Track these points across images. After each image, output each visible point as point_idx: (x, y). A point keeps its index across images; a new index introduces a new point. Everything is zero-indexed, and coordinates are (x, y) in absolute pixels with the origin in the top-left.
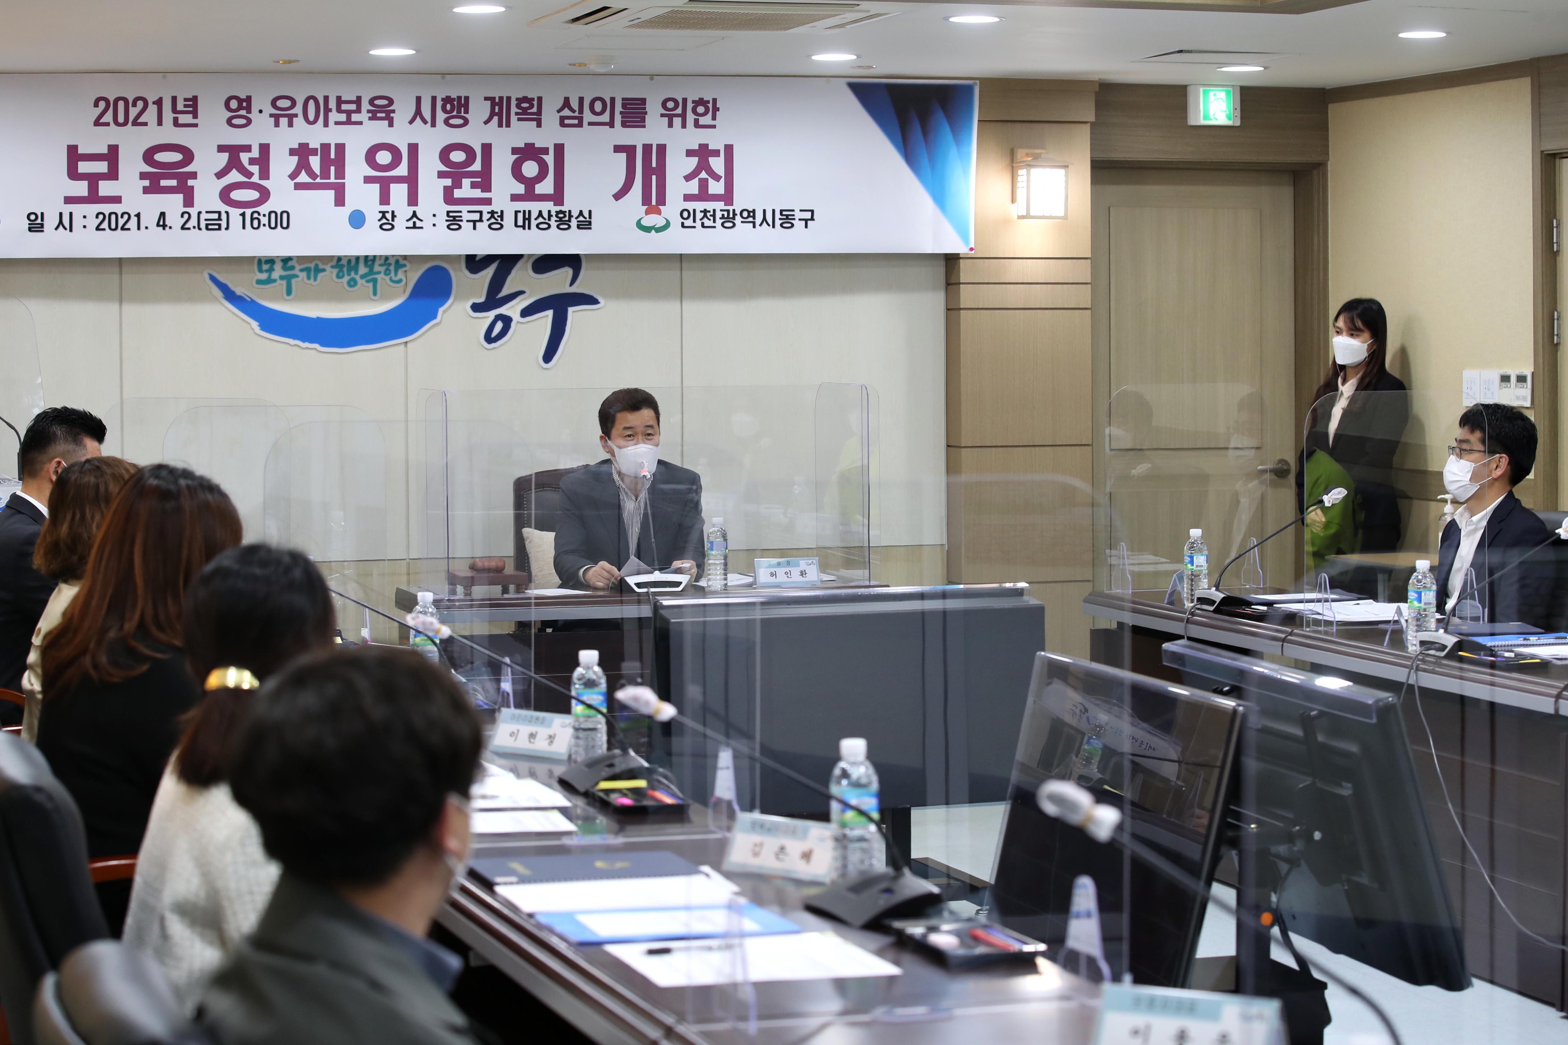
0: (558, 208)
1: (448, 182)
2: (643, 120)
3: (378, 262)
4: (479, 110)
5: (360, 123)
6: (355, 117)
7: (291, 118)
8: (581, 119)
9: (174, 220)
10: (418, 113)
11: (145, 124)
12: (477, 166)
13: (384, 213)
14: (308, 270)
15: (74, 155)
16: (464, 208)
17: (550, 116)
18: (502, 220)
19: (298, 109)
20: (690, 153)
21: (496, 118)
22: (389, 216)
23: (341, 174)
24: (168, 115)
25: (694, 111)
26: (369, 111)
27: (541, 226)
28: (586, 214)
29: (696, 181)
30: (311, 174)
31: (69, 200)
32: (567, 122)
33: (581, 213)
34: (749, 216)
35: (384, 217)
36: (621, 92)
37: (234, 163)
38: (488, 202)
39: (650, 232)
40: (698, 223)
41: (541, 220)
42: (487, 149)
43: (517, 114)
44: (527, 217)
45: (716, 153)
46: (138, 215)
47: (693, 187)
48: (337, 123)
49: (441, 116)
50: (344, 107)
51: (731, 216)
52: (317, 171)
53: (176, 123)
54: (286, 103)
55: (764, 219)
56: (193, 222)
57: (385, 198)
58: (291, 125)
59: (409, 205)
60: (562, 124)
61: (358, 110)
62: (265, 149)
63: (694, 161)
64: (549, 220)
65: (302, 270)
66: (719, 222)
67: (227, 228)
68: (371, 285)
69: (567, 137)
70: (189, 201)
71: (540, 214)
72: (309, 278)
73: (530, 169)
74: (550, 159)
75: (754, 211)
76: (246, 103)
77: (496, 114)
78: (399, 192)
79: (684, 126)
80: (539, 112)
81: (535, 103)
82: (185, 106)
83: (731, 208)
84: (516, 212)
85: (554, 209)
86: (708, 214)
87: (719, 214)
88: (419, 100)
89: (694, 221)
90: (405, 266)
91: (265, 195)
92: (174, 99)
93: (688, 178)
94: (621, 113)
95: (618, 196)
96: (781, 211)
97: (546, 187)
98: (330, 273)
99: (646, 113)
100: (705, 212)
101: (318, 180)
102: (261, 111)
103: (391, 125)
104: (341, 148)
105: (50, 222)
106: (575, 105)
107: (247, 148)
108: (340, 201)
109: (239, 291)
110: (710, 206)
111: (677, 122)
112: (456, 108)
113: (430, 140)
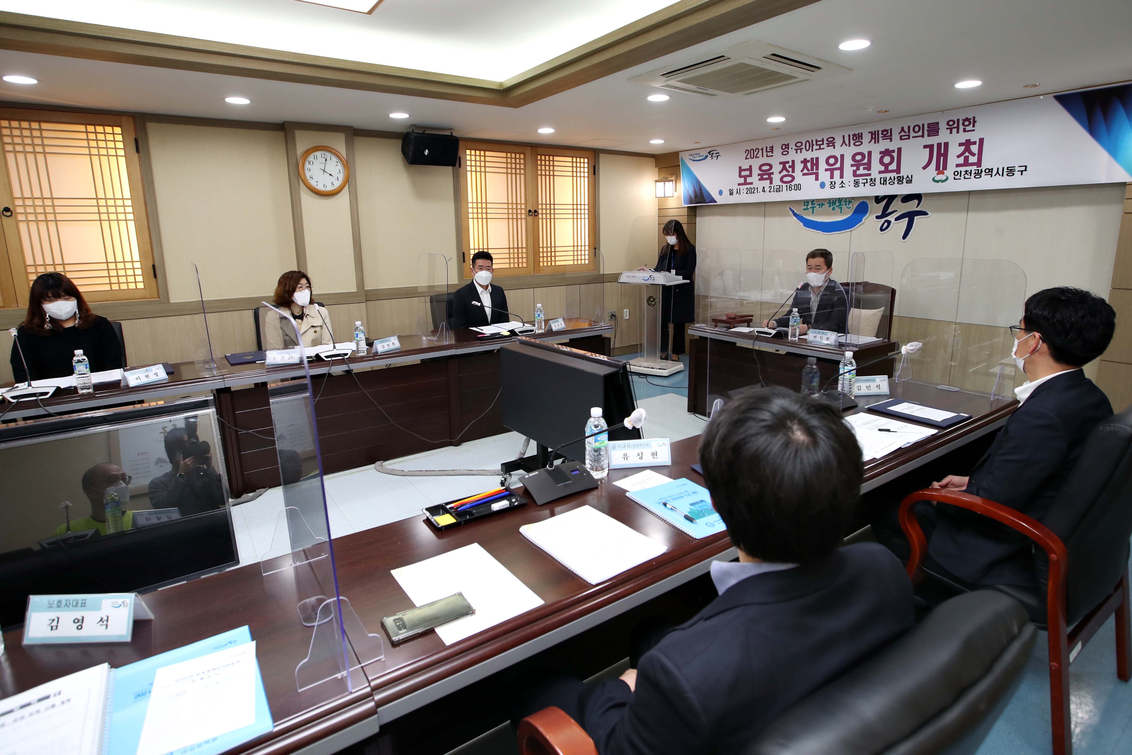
0: (898, 175)
1: (855, 168)
2: (938, 132)
3: (843, 201)
4: (866, 138)
5: (824, 149)
6: (822, 147)
7: (801, 149)
8: (909, 136)
9: (767, 189)
10: (844, 142)
11: (759, 157)
12: (866, 161)
13: (831, 182)
14: (819, 204)
15: (741, 170)
16: (860, 178)
17: (896, 136)
18: (875, 182)
19: (803, 146)
20: (960, 145)
21: (873, 140)
22: (833, 183)
23: (817, 169)
24: (765, 153)
25: (963, 124)
26: (827, 144)
27: (891, 183)
28: (910, 177)
29: (963, 157)
30: (808, 170)
31: (739, 184)
32: (903, 138)
33: (908, 177)
34: (989, 172)
35: (832, 184)
36: (926, 121)
37: (784, 168)
38: (870, 175)
39: (938, 182)
40: (962, 177)
41: (891, 181)
42: (870, 153)
43: (882, 137)
44: (885, 180)
45: (974, 143)
46: (757, 188)
47: (961, 160)
48: (816, 150)
49: (852, 142)
50: (818, 143)
51: (980, 172)
52: (810, 169)
53: (767, 156)
54: (799, 145)
55: (998, 172)
56: (772, 189)
57: (832, 177)
58: (801, 152)
59: (840, 178)
60: (901, 139)
61: (823, 144)
62: (793, 162)
63: (962, 149)
64: (894, 180)
65: (817, 205)
66: (973, 175)
67: (782, 191)
68: (840, 209)
69: (903, 144)
70: (771, 183)
71: (890, 178)
72: (819, 207)
73: (887, 160)
74: (895, 155)
75: (992, 169)
76: (787, 146)
77: (873, 139)
78: (837, 173)
79: (958, 132)
80: (891, 135)
81: (889, 131)
82: (770, 149)
83: (980, 169)
84: (881, 178)
85: (896, 175)
86: (968, 172)
87: (973, 172)
88: (844, 136)
89: (960, 176)
90: (852, 202)
91: (793, 178)
92: (767, 147)
93: (958, 156)
94: (927, 130)
96: (1008, 168)
97: (893, 167)
98: (827, 205)
99: (939, 129)
100: (966, 171)
101: (810, 172)
102: (792, 148)
103: (834, 148)
104: (817, 159)
105: (735, 192)
106: (906, 130)
107: (788, 162)
108: (817, 179)
110: (969, 168)
111: (955, 131)
112: (858, 138)
113: (849, 152)
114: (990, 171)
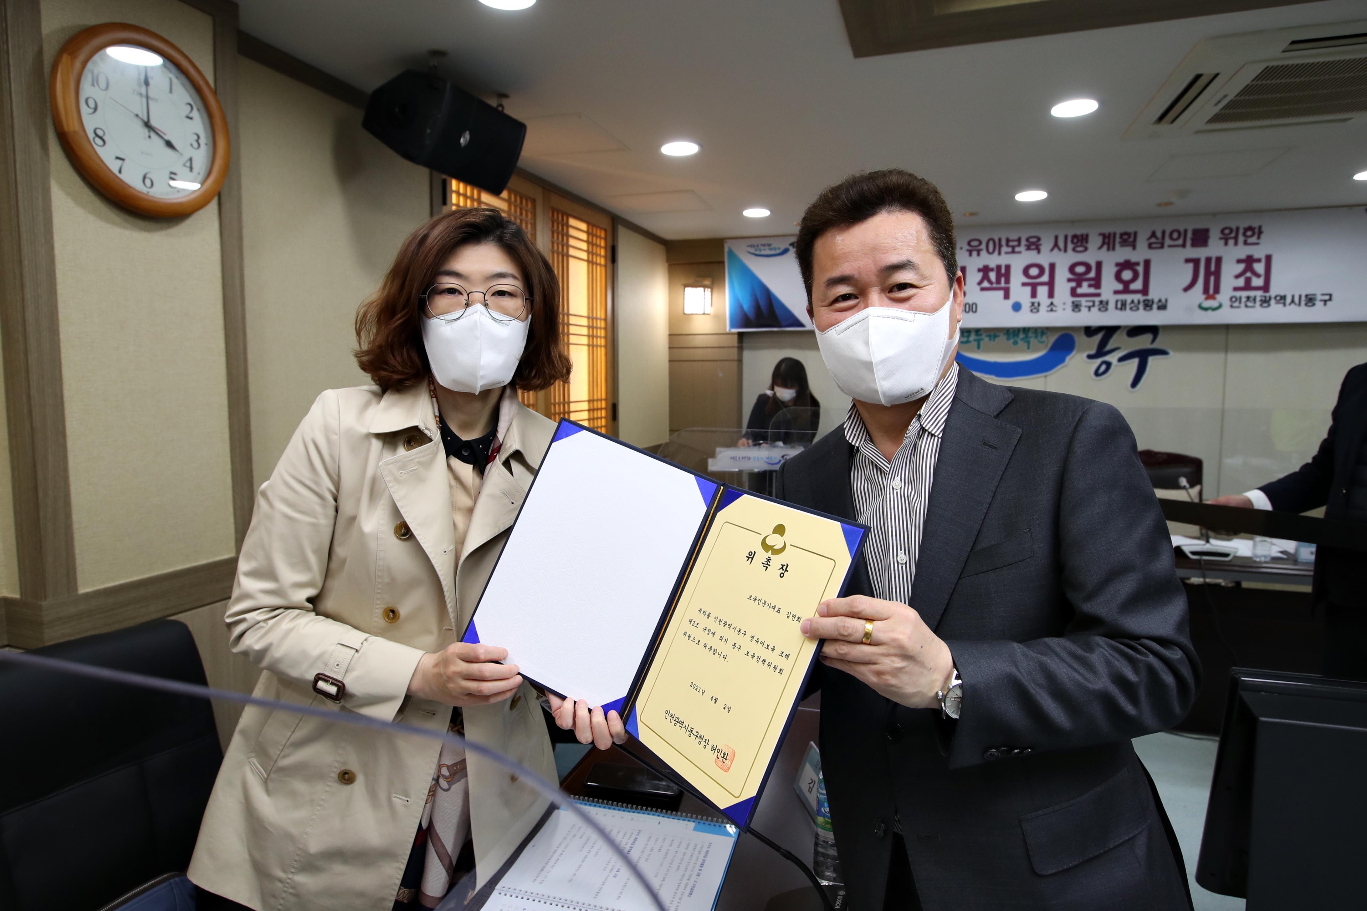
1: (1073, 284)
2: (1207, 242)
3: (1031, 331)
4: (1095, 241)
5: (1020, 252)
6: (1017, 249)
7: (979, 251)
8: (1163, 244)
10: (1056, 245)
12: (1092, 274)
13: (1033, 304)
14: (989, 336)
16: (1083, 299)
17: (1142, 243)
18: (1107, 305)
19: (983, 246)
20: (1239, 261)
21: (1106, 246)
22: (1036, 305)
23: (1007, 281)
25: (1244, 234)
26: (1026, 245)
27: (1133, 309)
28: (1163, 301)
29: (1242, 279)
30: (990, 282)
32: (1153, 246)
33: (1160, 300)
36: (1191, 226)
38: (1098, 295)
40: (1243, 305)
41: (1132, 305)
42: (1099, 265)
43: (1120, 242)
44: (1124, 304)
47: (1241, 282)
49: (1070, 246)
50: (1011, 244)
51: (1267, 299)
52: (994, 281)
54: (976, 243)
55: (1293, 301)
57: (1034, 295)
58: (978, 255)
59: (1048, 298)
60: (1150, 248)
61: (1019, 245)
63: (1242, 267)
64: (1138, 305)
65: (986, 336)
66: (1258, 303)
68: (1026, 344)
69: (1153, 255)
71: (1133, 302)
72: (990, 340)
73: (1127, 275)
74: (1140, 269)
75: (1285, 296)
77: (1106, 243)
78: (1043, 291)
80: (1135, 241)
81: (1132, 235)
83: (1267, 295)
84: (1117, 301)
85: (1142, 298)
86: (1250, 299)
87: (1258, 299)
88: (1056, 238)
89: (1240, 303)
90: (1047, 333)
93: (1237, 277)
94: (1191, 238)
95: (1186, 289)
96: (1306, 296)
97: (1138, 285)
98: (1003, 337)
99: (1209, 237)
100: (1248, 298)
101: (995, 285)
104: (1008, 268)
106: (1159, 234)
108: (1007, 296)
110: (1252, 294)
111: (1231, 242)
112: (1081, 241)
113: (1063, 261)
114: (1282, 299)
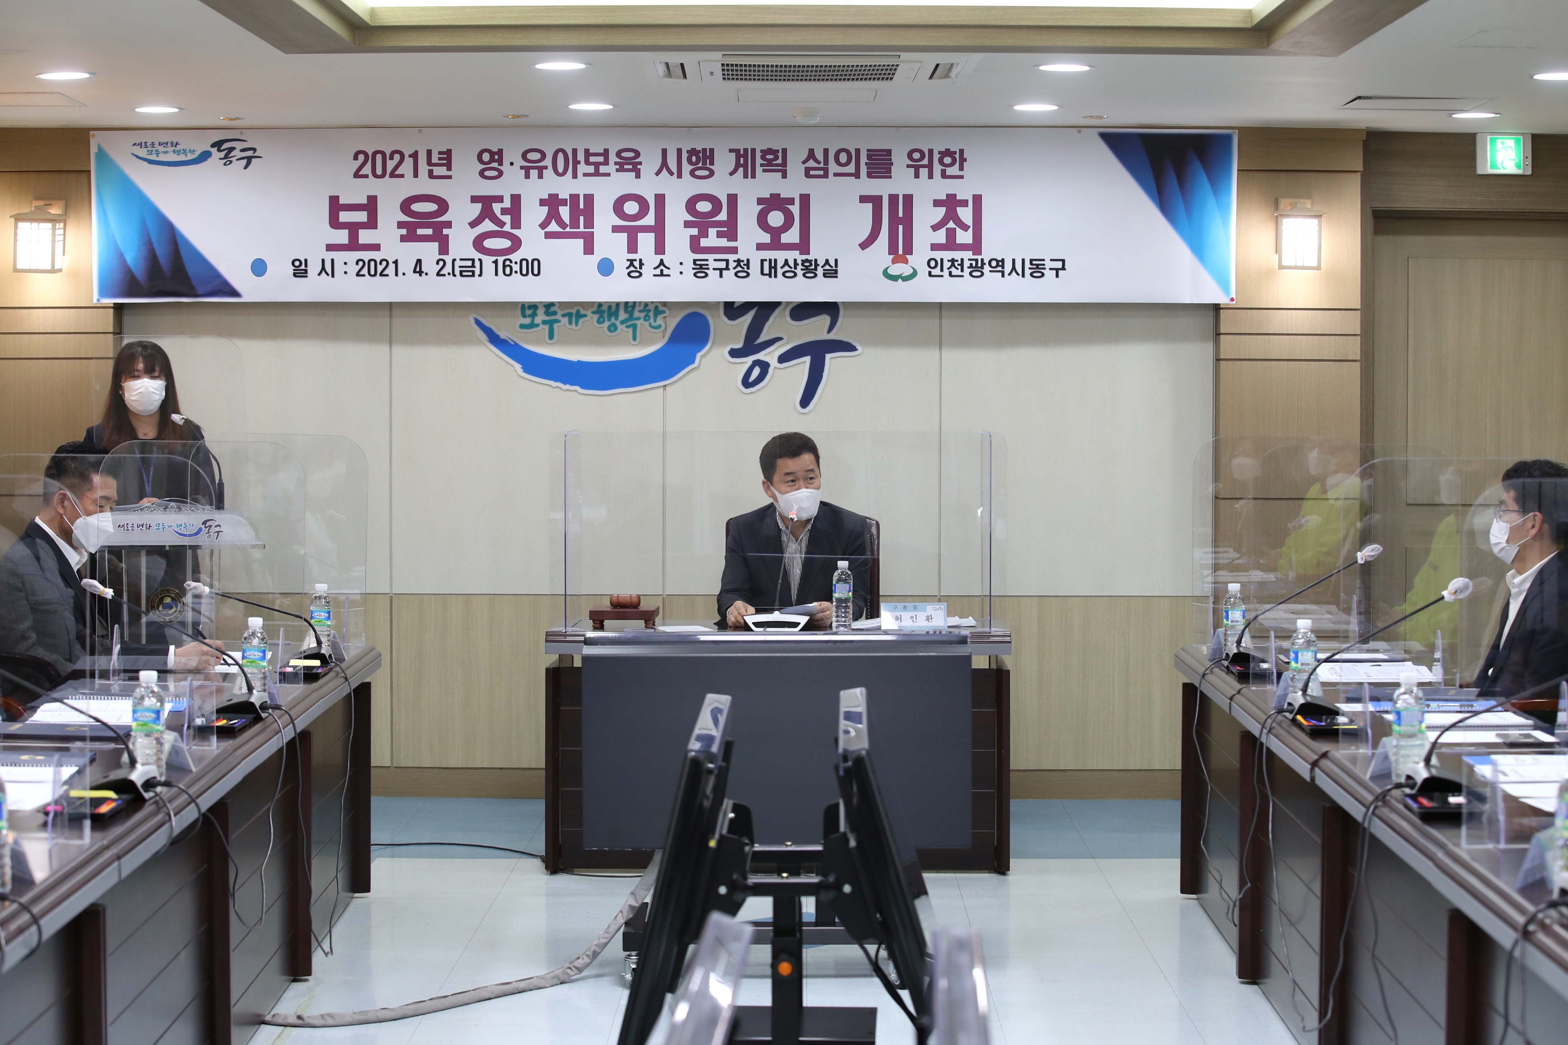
0: (804, 257)
1: (695, 231)
2: (889, 171)
3: (637, 308)
4: (724, 162)
5: (608, 175)
6: (603, 169)
7: (541, 171)
8: (826, 171)
9: (430, 267)
10: (664, 164)
11: (402, 176)
12: (723, 216)
13: (632, 261)
14: (570, 315)
15: (335, 206)
16: (711, 257)
17: (795, 167)
18: (748, 268)
19: (548, 162)
20: (937, 203)
21: (741, 170)
22: (637, 264)
23: (590, 223)
24: (423, 168)
25: (941, 162)
26: (616, 163)
27: (787, 274)
28: (832, 263)
29: (943, 231)
30: (561, 223)
31: (330, 248)
32: (812, 173)
33: (827, 262)
34: (997, 266)
35: (632, 264)
36: (866, 144)
37: (487, 213)
38: (734, 250)
40: (946, 272)
41: (787, 268)
42: (733, 199)
43: (762, 165)
44: (773, 266)
45: (964, 203)
46: (396, 262)
47: (941, 237)
48: (585, 175)
49: (687, 168)
50: (592, 159)
51: (979, 265)
52: (568, 222)
53: (431, 175)
54: (536, 156)
55: (1014, 268)
56: (448, 269)
57: (632, 247)
58: (540, 176)
59: (656, 253)
60: (808, 175)
61: (606, 163)
62: (516, 199)
63: (942, 211)
64: (795, 268)
65: (563, 316)
66: (967, 271)
67: (480, 275)
68: (630, 330)
69: (813, 188)
70: (444, 249)
71: (786, 263)
72: (570, 323)
73: (776, 219)
74: (795, 209)
75: (1003, 261)
76: (497, 156)
77: (741, 166)
78: (646, 241)
79: (931, 176)
80: (784, 163)
81: (780, 154)
82: (440, 159)
83: (979, 258)
84: (762, 261)
85: (800, 258)
86: (956, 264)
87: (967, 264)
88: (664, 152)
89: (942, 270)
90: (664, 312)
91: (516, 243)
92: (429, 153)
93: (935, 228)
94: (866, 164)
95: (864, 245)
96: (1031, 261)
97: (792, 236)
98: (592, 318)
99: (892, 164)
100: (953, 261)
101: (568, 229)
102: (512, 164)
103: (638, 176)
104: (589, 199)
105: (314, 268)
106: (820, 156)
107: (500, 199)
108: (589, 249)
109: (503, 335)
110: (958, 255)
111: (924, 172)
112: (702, 159)
113: (677, 191)
114: (999, 265)
